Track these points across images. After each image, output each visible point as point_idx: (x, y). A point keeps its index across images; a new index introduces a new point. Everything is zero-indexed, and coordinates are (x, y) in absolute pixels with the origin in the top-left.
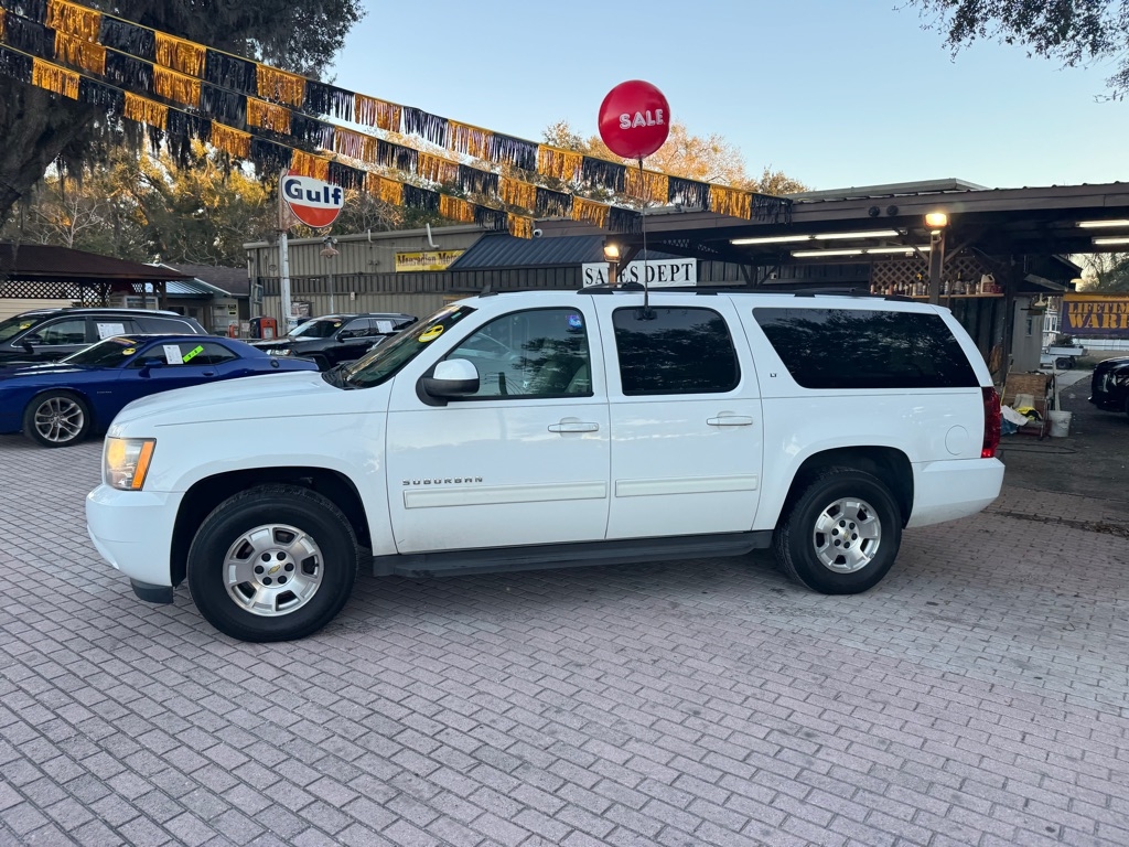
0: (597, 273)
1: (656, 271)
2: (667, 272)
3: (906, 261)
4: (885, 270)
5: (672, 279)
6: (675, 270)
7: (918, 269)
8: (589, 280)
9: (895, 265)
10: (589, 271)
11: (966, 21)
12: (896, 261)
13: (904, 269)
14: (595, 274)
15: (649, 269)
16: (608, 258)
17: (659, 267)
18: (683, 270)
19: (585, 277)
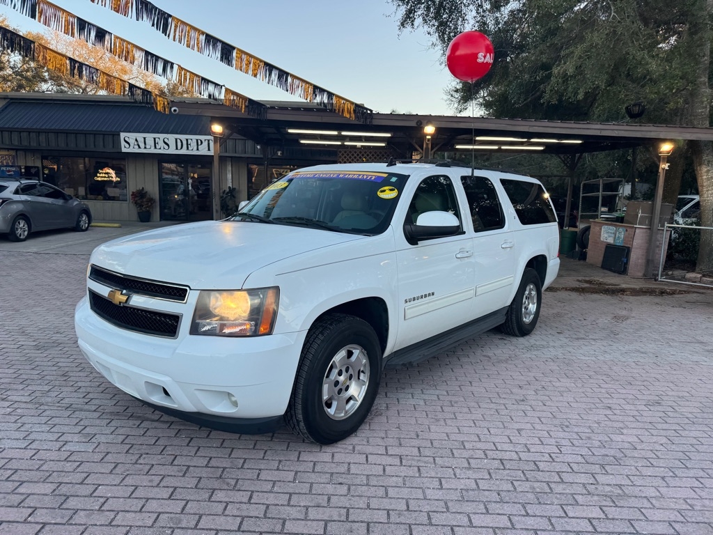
0: (134, 141)
1: (185, 143)
2: (194, 145)
3: (356, 150)
4: (345, 155)
5: (198, 149)
6: (199, 143)
7: (363, 155)
8: (127, 146)
9: (350, 152)
10: (127, 139)
11: (408, 18)
12: (351, 150)
13: (355, 155)
14: (132, 141)
15: (179, 141)
16: (214, 133)
17: (187, 140)
18: (205, 144)
19: (123, 143)
